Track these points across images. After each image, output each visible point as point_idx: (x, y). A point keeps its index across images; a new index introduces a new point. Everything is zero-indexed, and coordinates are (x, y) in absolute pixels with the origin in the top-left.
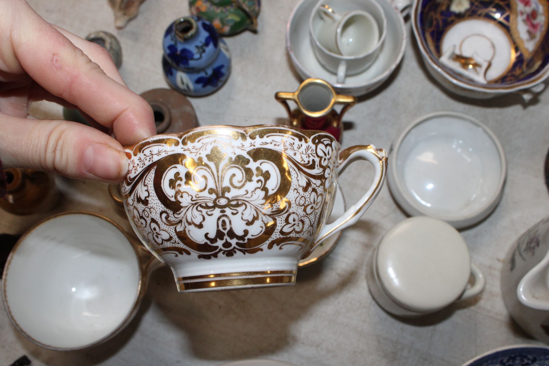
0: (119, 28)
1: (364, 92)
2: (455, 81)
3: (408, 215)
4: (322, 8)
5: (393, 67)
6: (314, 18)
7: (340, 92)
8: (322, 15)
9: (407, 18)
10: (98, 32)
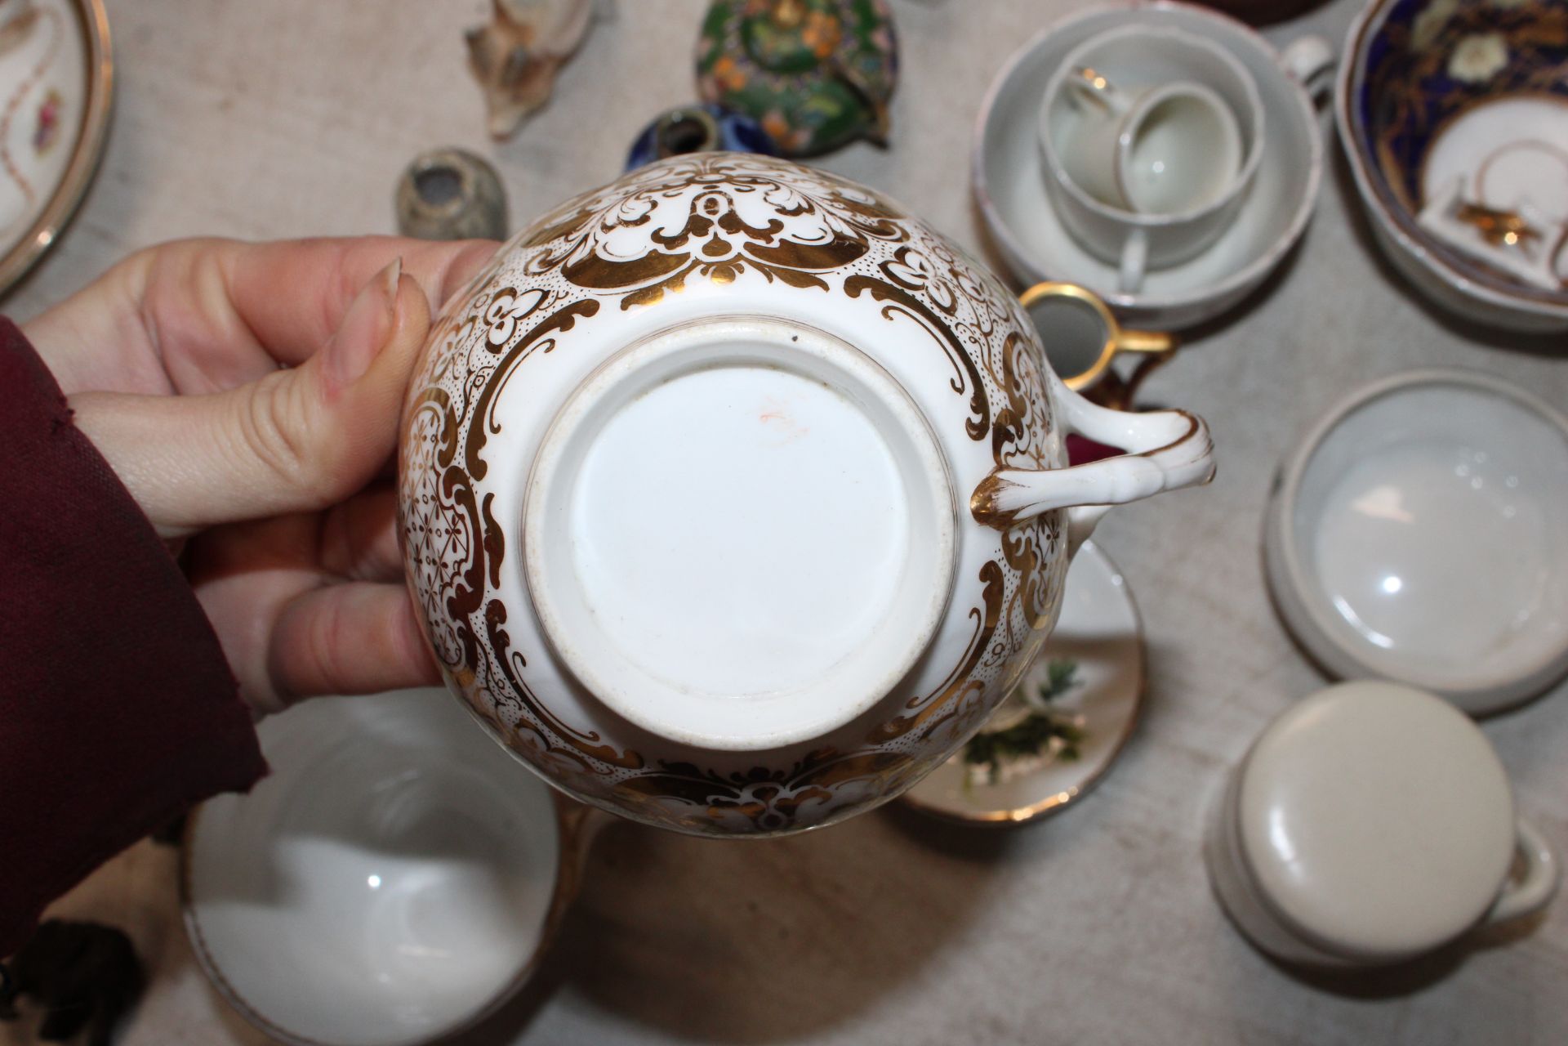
0: (501, 139)
1: (1196, 318)
2: (1463, 284)
3: (1330, 676)
4: (1077, 79)
5: (1283, 244)
6: (1055, 105)
7: (1128, 318)
8: (1075, 96)
9: (1321, 101)
10: (442, 153)
